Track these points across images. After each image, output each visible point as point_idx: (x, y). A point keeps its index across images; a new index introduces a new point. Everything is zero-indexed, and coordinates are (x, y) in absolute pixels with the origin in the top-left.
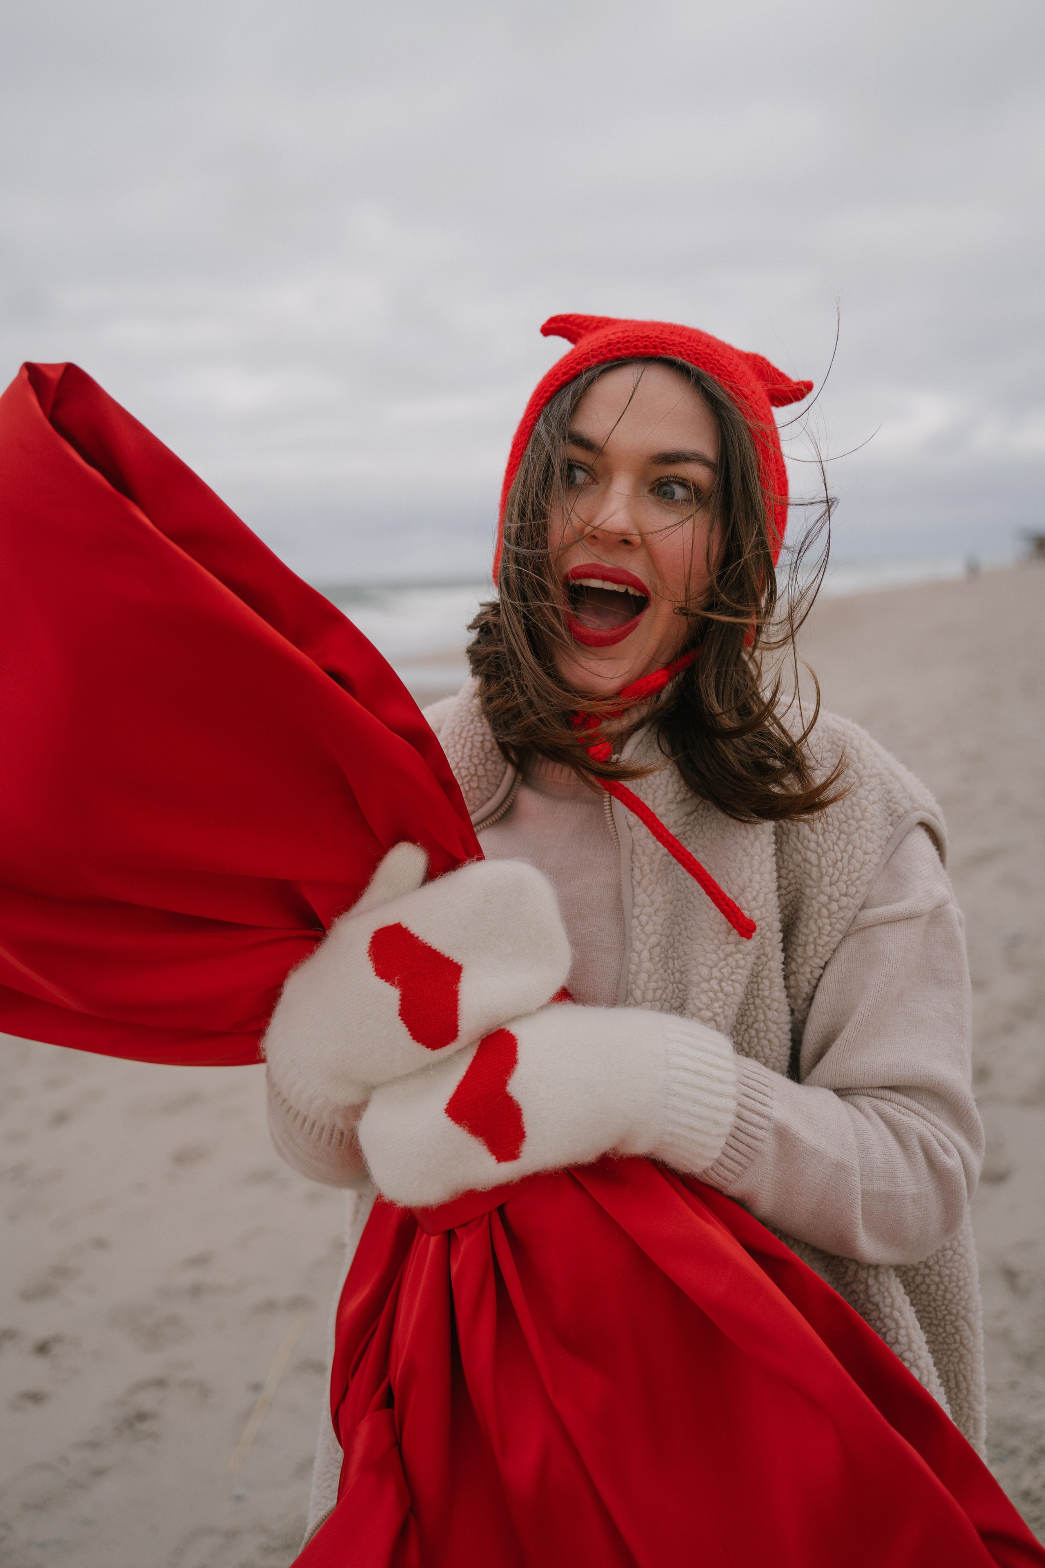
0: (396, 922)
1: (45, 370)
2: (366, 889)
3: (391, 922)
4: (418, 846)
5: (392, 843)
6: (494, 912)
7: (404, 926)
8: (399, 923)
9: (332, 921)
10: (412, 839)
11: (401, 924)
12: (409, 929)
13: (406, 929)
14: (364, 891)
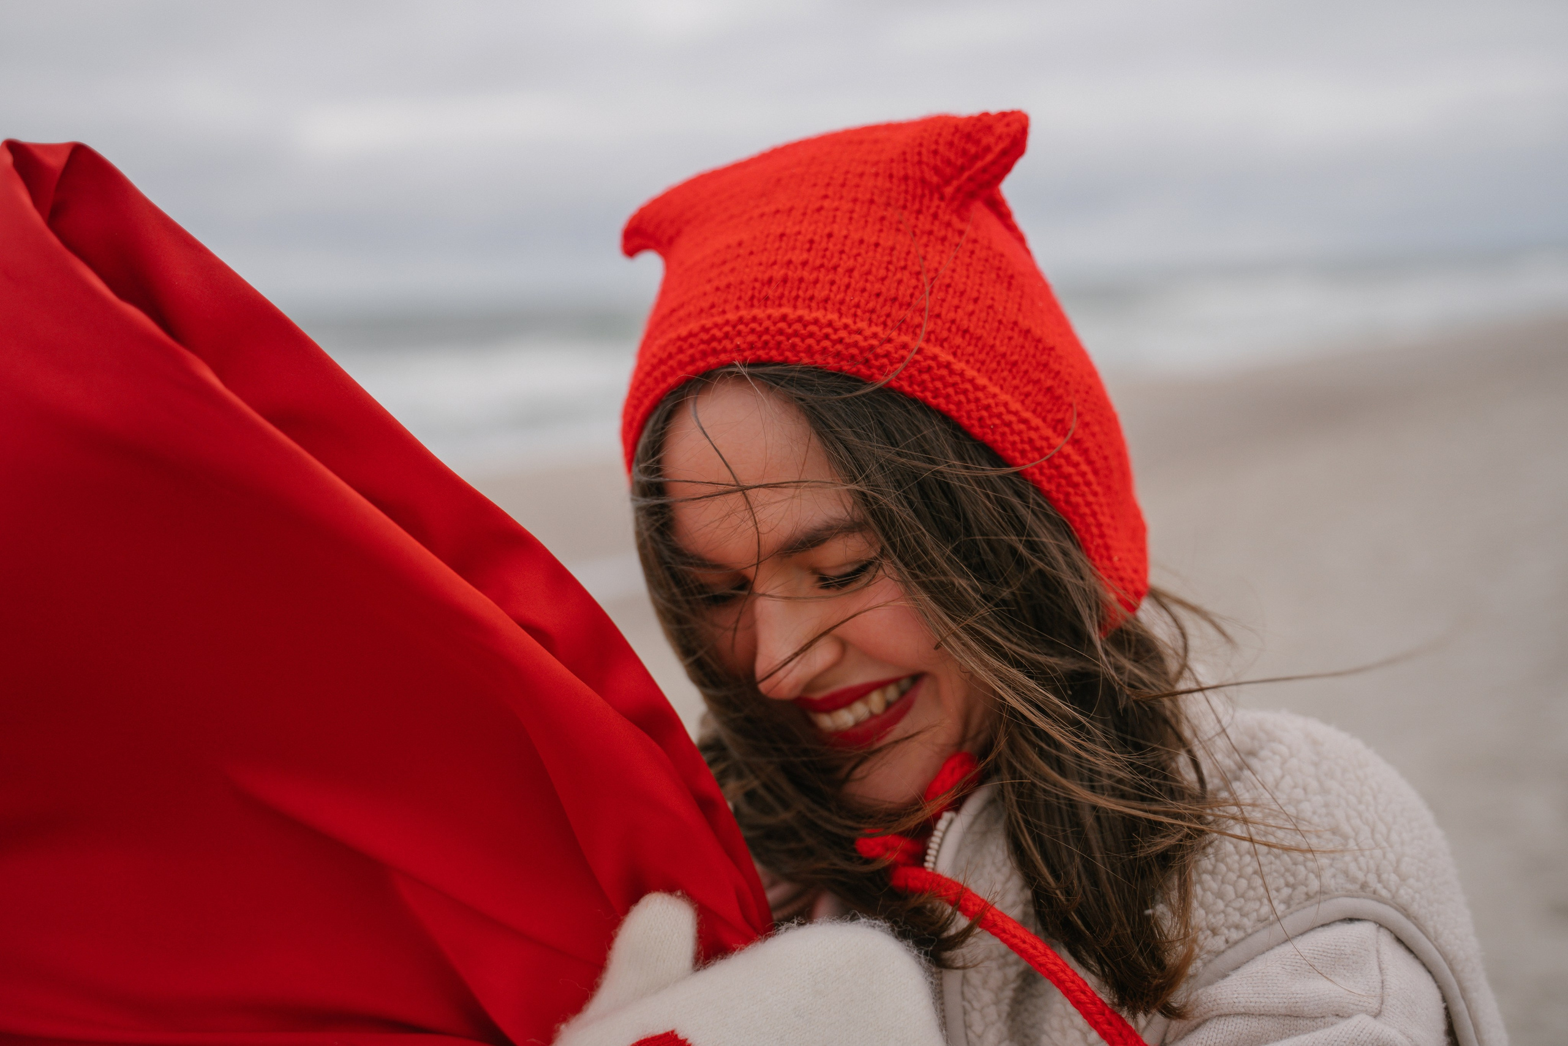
0: (669, 1029)
1: (39, 154)
2: (603, 976)
3: (659, 1029)
4: (678, 897)
5: (634, 897)
6: (830, 1010)
7: (681, 1036)
8: (673, 1032)
9: (558, 1030)
10: (669, 888)
11: (676, 1032)
12: (689, 1042)
13: (685, 1041)
14: (600, 978)
